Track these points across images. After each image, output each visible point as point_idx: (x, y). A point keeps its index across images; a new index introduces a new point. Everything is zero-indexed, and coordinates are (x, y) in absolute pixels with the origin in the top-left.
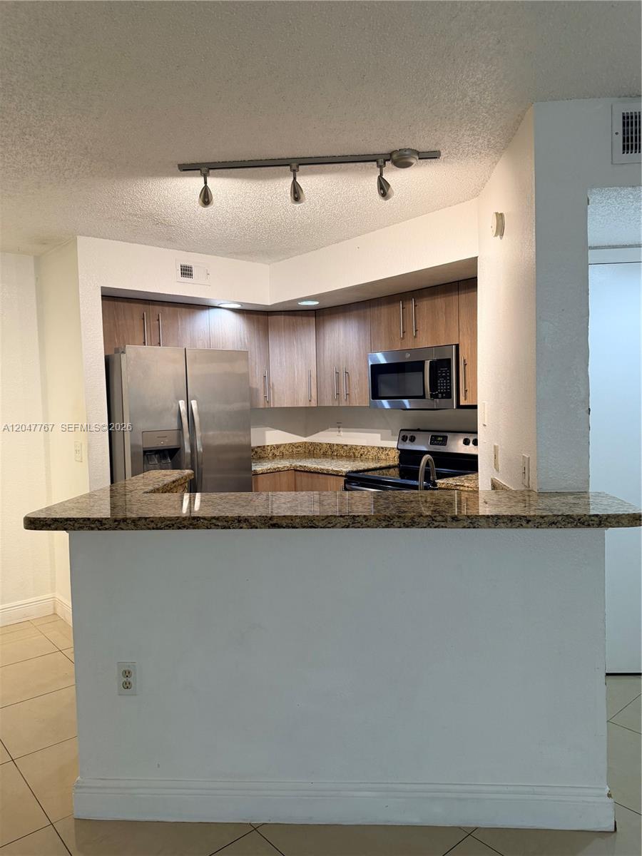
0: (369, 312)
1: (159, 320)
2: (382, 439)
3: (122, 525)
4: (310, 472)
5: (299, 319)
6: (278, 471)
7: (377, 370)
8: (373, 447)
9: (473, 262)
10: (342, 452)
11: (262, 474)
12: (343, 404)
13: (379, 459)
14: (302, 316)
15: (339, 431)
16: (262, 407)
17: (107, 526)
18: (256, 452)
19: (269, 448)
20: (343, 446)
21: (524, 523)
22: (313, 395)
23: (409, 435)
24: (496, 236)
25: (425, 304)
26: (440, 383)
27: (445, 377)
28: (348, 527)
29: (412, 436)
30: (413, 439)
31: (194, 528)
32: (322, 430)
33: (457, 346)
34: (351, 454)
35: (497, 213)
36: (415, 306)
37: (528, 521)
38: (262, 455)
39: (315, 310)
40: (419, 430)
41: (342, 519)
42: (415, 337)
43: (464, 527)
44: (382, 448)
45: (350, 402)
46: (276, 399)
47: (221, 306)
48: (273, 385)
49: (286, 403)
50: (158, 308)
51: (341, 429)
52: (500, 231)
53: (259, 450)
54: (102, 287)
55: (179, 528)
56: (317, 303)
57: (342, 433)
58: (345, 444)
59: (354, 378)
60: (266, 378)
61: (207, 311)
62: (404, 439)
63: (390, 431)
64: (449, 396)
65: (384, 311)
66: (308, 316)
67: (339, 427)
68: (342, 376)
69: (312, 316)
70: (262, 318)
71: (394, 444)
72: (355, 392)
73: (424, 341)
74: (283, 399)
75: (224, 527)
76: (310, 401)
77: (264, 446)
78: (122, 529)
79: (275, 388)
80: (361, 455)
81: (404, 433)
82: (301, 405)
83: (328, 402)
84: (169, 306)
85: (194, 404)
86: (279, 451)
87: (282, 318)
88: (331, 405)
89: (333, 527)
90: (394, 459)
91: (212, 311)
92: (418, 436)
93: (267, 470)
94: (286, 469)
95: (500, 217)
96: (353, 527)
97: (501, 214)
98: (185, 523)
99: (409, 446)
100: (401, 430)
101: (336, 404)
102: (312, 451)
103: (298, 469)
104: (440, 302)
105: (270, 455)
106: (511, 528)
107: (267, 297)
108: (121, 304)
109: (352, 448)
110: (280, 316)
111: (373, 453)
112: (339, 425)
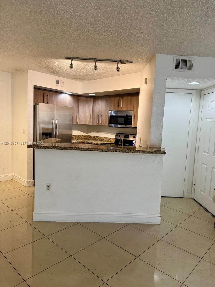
0: (109, 99)
1: (48, 96)
2: (110, 136)
3: (53, 148)
4: (89, 143)
5: (88, 99)
6: (80, 143)
8: (107, 138)
9: (139, 89)
10: (98, 139)
11: (75, 143)
12: (100, 124)
13: (109, 141)
16: (75, 124)
17: (49, 148)
19: (76, 136)
20: (98, 137)
21: (145, 152)
22: (91, 121)
23: (119, 135)
24: (145, 84)
25: (125, 98)
31: (70, 150)
32: (92, 132)
35: (145, 78)
36: (122, 98)
37: (146, 152)
39: (93, 97)
40: (121, 134)
42: (122, 107)
43: (132, 153)
44: (110, 138)
45: (102, 124)
46: (80, 121)
47: (66, 93)
48: (79, 117)
49: (83, 123)
50: (48, 92)
51: (98, 132)
52: (146, 83)
54: (34, 85)
55: (67, 150)
56: (94, 95)
57: (98, 133)
58: (99, 136)
59: (104, 117)
60: (77, 115)
62: (117, 136)
64: (131, 124)
65: (113, 99)
66: (91, 98)
68: (100, 117)
70: (77, 97)
71: (114, 137)
72: (103, 121)
73: (124, 109)
74: (82, 121)
75: (78, 150)
76: (90, 123)
78: (53, 149)
79: (80, 118)
80: (103, 140)
81: (117, 134)
82: (87, 124)
83: (95, 124)
84: (51, 92)
85: (57, 121)
87: (83, 98)
88: (96, 125)
89: (103, 151)
90: (113, 141)
91: (63, 94)
93: (77, 142)
94: (82, 142)
95: (146, 79)
97: (147, 78)
98: (69, 148)
99: (118, 138)
101: (98, 124)
102: (89, 138)
103: (86, 142)
104: (129, 98)
105: (76, 138)
106: (143, 153)
107: (80, 92)
108: (38, 90)
109: (102, 138)
110: (82, 97)
111: (107, 139)
112: (97, 131)
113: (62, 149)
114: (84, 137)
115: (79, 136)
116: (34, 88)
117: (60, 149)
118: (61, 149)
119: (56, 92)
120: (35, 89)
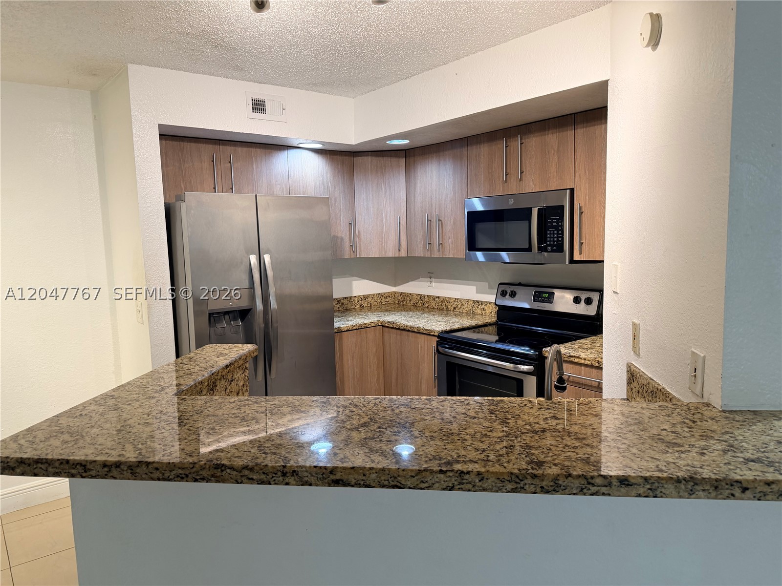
0: (465, 151)
1: (230, 162)
2: (477, 293)
4: (399, 329)
5: (388, 160)
6: (364, 327)
7: (474, 218)
8: (468, 301)
9: (602, 88)
10: (433, 304)
11: (346, 331)
12: (436, 254)
13: (474, 314)
14: (391, 156)
15: (431, 282)
16: (347, 256)
18: (342, 304)
19: (356, 299)
20: (434, 298)
22: (402, 245)
23: (509, 289)
24: (648, 46)
25: (534, 142)
26: (550, 234)
27: (556, 228)
28: (452, 489)
29: (512, 291)
30: (513, 295)
32: (412, 281)
33: (572, 191)
34: (444, 307)
35: (651, 14)
36: (521, 144)
38: (349, 306)
39: (405, 150)
40: (520, 284)
41: (442, 476)
42: (521, 180)
44: (478, 302)
45: (443, 252)
46: (362, 249)
47: (298, 146)
48: (359, 233)
49: (374, 252)
50: (229, 149)
51: (433, 279)
52: (655, 40)
53: (345, 302)
54: (160, 125)
56: (406, 142)
57: (433, 284)
58: (437, 295)
59: (448, 227)
60: (352, 225)
61: (286, 152)
62: (504, 294)
63: (487, 283)
64: (560, 249)
65: (484, 150)
66: (397, 156)
67: (430, 278)
68: (434, 224)
69: (403, 157)
70: (346, 159)
71: (492, 298)
72: (449, 242)
73: (531, 185)
74: (370, 248)
76: (399, 251)
77: (351, 297)
79: (362, 236)
80: (455, 308)
81: (503, 288)
82: (390, 254)
83: (419, 252)
84: (241, 146)
85: (267, 258)
86: (366, 304)
87: (368, 159)
88: (422, 255)
90: (490, 316)
91: (292, 152)
92: (520, 291)
93: (353, 326)
94: (373, 325)
95: (656, 20)
96: (459, 489)
97: (658, 16)
99: (508, 302)
100: (501, 284)
101: (428, 255)
102: (403, 303)
103: (386, 325)
104: (552, 138)
105: (358, 306)
107: (350, 136)
108: (187, 145)
109: (444, 300)
110: (366, 158)
111: (467, 307)
112: (431, 275)
113: (164, 480)
114: (384, 300)
115: (366, 297)
116: (159, 135)
117: (152, 479)
118: (159, 479)
119: (260, 148)
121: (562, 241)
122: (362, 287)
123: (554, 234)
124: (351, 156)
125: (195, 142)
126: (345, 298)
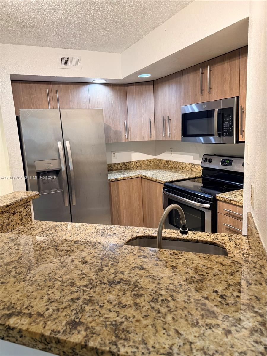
0: (182, 78)
1: (56, 93)
2: (194, 159)
4: (148, 179)
5: (144, 87)
6: (131, 178)
7: (186, 118)
8: (189, 164)
9: (246, 23)
10: (173, 166)
11: (121, 180)
12: (168, 139)
14: (146, 85)
15: (171, 153)
16: (123, 141)
18: (126, 165)
19: (134, 163)
22: (152, 134)
23: (208, 158)
25: (217, 69)
26: (225, 125)
27: (228, 121)
29: (210, 159)
30: (210, 161)
32: (163, 153)
33: (238, 98)
34: (177, 167)
36: (210, 71)
39: (153, 81)
40: (215, 155)
42: (210, 93)
44: (194, 165)
45: (171, 138)
46: (132, 136)
47: (94, 82)
48: (130, 128)
49: (138, 139)
50: (56, 86)
51: (172, 152)
54: (11, 75)
57: (173, 155)
58: (174, 161)
59: (174, 123)
60: (126, 124)
61: (87, 86)
62: (205, 160)
63: (199, 154)
64: (231, 134)
65: (190, 77)
66: (149, 85)
67: (171, 151)
68: (167, 121)
69: (152, 85)
70: (122, 88)
71: (199, 162)
72: (174, 131)
73: (216, 96)
74: (136, 137)
76: (151, 137)
79: (131, 130)
80: (183, 168)
81: (205, 157)
82: (146, 139)
83: (160, 138)
84: (63, 84)
85: (68, 144)
87: (134, 88)
90: (200, 172)
91: (90, 86)
92: (215, 159)
93: (124, 178)
99: (208, 165)
100: (205, 155)
108: (34, 85)
109: (178, 163)
110: (133, 86)
111: (189, 167)
112: (171, 150)
114: (149, 163)
115: (139, 162)
116: (11, 80)
119: (73, 85)
120: (14, 84)
121: (232, 129)
122: (136, 157)
123: (227, 125)
124: (124, 86)
125: (37, 83)
126: (128, 162)
